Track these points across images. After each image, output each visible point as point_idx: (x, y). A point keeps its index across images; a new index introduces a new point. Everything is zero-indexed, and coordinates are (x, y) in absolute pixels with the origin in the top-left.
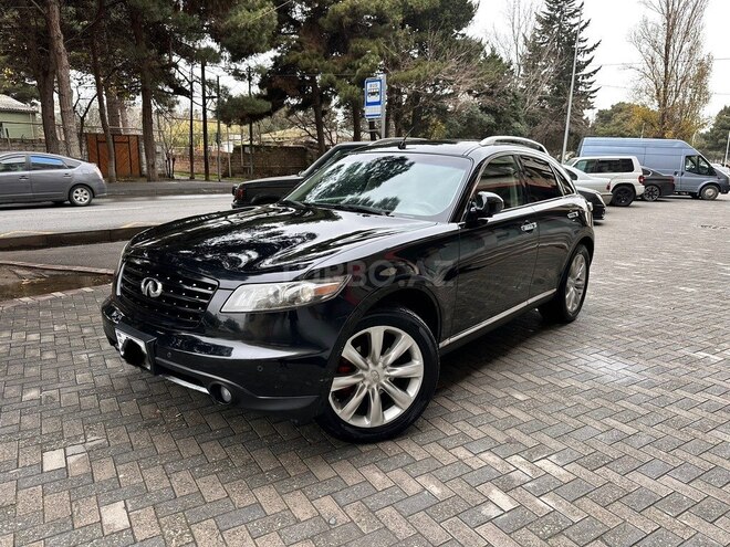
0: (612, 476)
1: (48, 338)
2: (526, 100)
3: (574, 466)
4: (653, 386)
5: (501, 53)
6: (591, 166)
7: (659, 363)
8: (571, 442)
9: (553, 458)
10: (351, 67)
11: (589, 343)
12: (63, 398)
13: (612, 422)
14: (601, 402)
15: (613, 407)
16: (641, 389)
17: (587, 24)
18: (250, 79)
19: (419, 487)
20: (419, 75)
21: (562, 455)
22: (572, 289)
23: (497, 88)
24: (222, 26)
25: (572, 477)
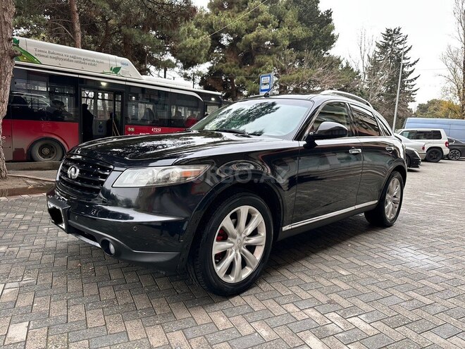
0: (410, 333)
1: (28, 218)
2: (369, 95)
3: (379, 324)
4: (448, 271)
5: (353, 65)
6: (412, 135)
7: (454, 256)
8: (379, 306)
9: (363, 317)
10: (255, 73)
11: (401, 241)
12: (20, 252)
13: (413, 294)
14: (406, 280)
15: (415, 284)
16: (438, 273)
17: (410, 49)
18: (194, 80)
19: (252, 330)
20: (298, 78)
21: (370, 315)
22: (390, 203)
23: (349, 87)
24: (177, 47)
25: (376, 332)
